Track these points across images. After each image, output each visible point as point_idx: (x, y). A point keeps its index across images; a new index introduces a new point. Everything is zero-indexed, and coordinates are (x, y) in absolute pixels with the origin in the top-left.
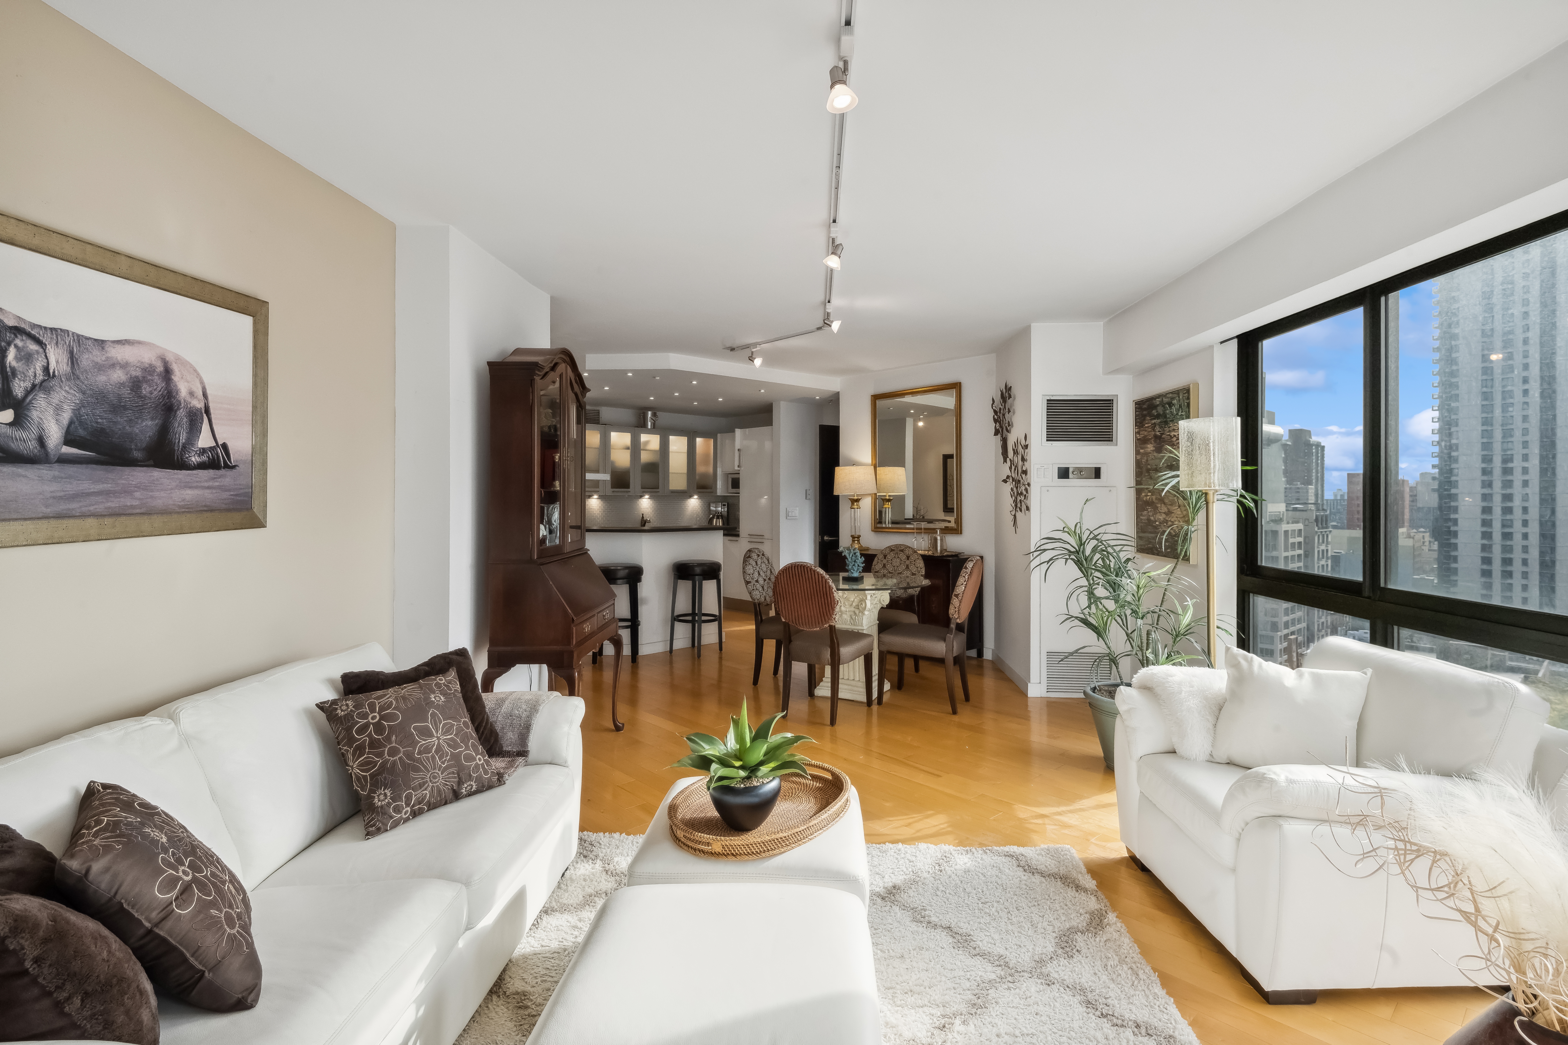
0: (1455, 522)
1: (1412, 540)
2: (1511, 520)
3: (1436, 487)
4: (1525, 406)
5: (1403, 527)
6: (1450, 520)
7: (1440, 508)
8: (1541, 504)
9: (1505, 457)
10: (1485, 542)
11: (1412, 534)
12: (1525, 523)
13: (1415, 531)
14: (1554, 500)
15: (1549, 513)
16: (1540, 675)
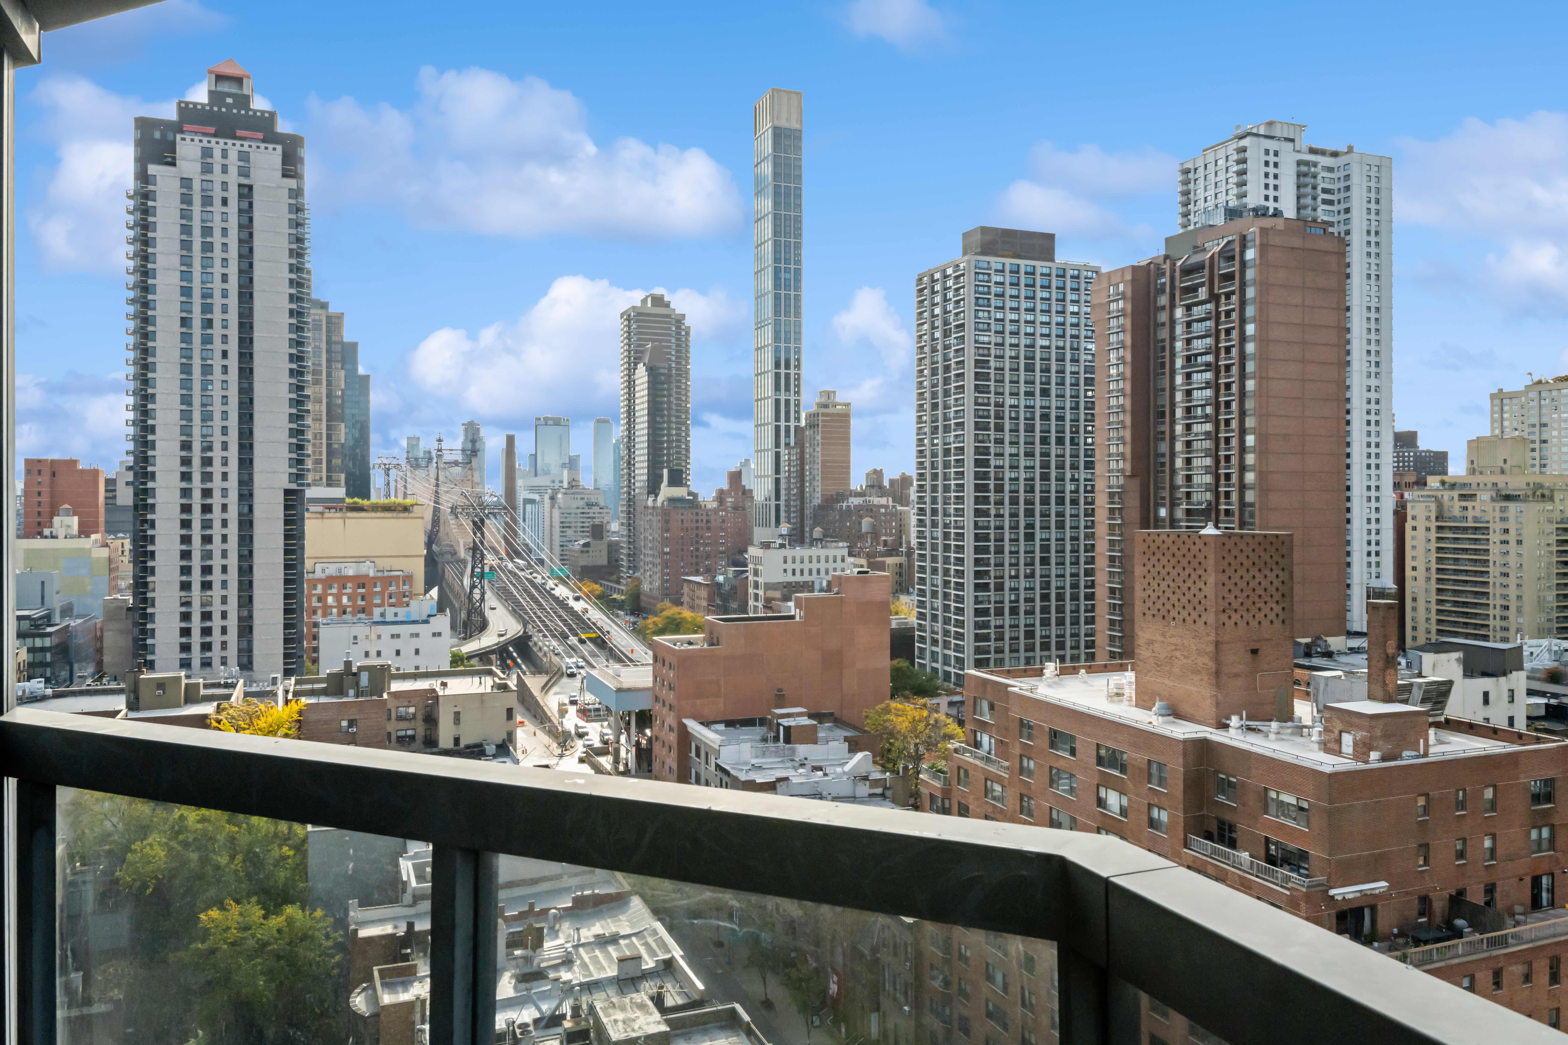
0: (152, 524)
1: (107, 549)
2: (211, 520)
3: (131, 479)
4: (225, 386)
5: (97, 532)
6: (146, 521)
7: (136, 507)
8: (240, 500)
9: (205, 444)
10: (184, 547)
11: (109, 541)
12: (225, 523)
13: (112, 537)
14: (251, 495)
15: (246, 510)
16: (233, 699)
